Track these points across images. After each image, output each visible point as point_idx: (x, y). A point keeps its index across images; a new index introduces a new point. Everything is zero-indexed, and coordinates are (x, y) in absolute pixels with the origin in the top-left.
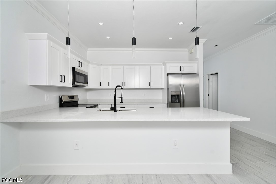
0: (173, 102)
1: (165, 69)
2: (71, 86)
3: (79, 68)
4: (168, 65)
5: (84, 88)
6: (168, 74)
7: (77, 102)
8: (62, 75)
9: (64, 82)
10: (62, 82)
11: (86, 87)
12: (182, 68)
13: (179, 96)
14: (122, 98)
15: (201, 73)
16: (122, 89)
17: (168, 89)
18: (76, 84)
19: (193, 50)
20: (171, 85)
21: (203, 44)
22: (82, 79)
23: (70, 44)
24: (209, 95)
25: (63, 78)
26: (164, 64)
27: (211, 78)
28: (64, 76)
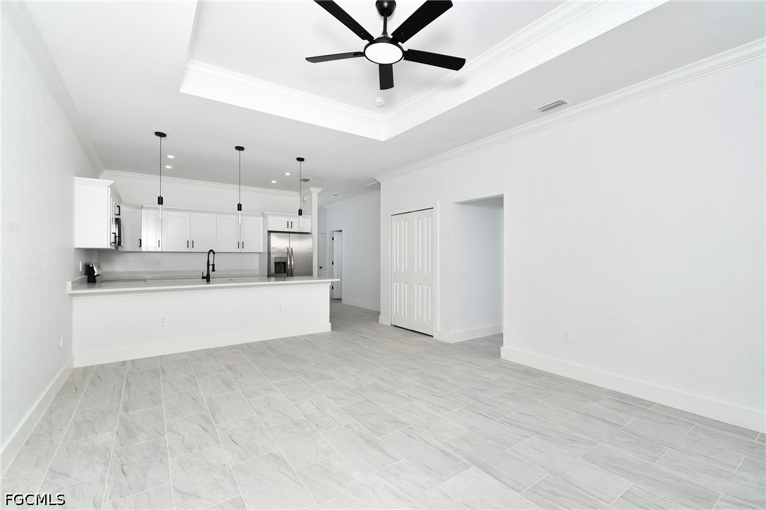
0: (276, 272)
1: (265, 223)
4: (270, 218)
6: (270, 232)
8: (114, 234)
9: (115, 243)
12: (290, 224)
13: (285, 264)
14: (213, 265)
15: (315, 233)
17: (269, 253)
19: (305, 199)
20: (274, 248)
21: (318, 194)
23: (162, 204)
24: (333, 263)
26: (264, 215)
27: (336, 235)
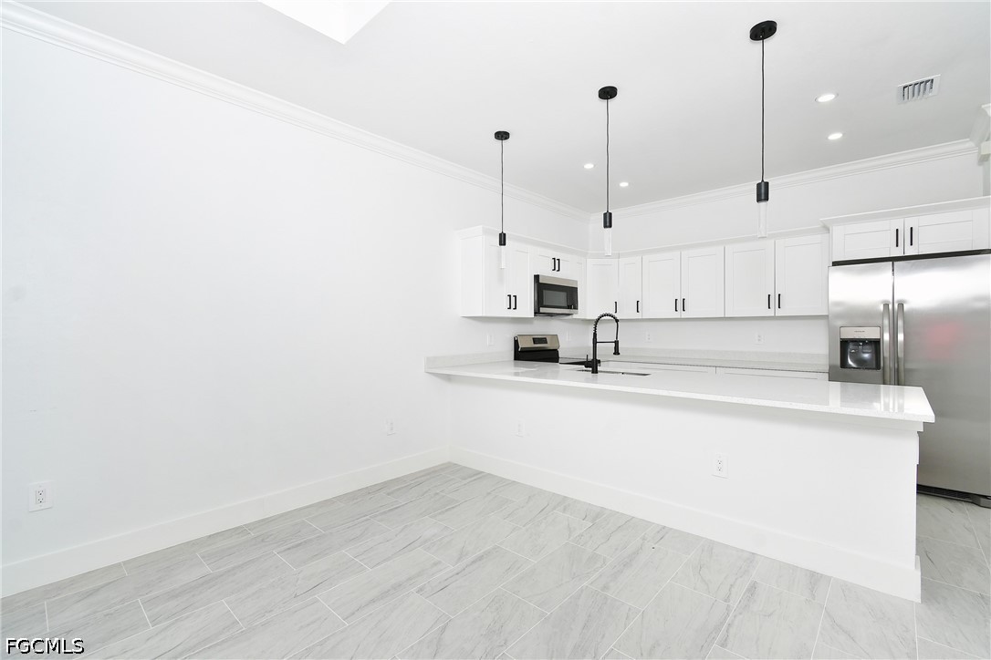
2: (531, 315)
3: (555, 274)
4: (837, 231)
5: (570, 317)
6: (835, 265)
7: (555, 352)
8: (510, 296)
9: (515, 308)
10: (510, 308)
11: (575, 316)
12: (902, 235)
13: (876, 343)
14: (616, 343)
16: (617, 321)
18: (542, 310)
22: (561, 298)
25: (513, 302)
28: (515, 296)
